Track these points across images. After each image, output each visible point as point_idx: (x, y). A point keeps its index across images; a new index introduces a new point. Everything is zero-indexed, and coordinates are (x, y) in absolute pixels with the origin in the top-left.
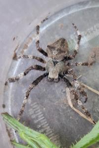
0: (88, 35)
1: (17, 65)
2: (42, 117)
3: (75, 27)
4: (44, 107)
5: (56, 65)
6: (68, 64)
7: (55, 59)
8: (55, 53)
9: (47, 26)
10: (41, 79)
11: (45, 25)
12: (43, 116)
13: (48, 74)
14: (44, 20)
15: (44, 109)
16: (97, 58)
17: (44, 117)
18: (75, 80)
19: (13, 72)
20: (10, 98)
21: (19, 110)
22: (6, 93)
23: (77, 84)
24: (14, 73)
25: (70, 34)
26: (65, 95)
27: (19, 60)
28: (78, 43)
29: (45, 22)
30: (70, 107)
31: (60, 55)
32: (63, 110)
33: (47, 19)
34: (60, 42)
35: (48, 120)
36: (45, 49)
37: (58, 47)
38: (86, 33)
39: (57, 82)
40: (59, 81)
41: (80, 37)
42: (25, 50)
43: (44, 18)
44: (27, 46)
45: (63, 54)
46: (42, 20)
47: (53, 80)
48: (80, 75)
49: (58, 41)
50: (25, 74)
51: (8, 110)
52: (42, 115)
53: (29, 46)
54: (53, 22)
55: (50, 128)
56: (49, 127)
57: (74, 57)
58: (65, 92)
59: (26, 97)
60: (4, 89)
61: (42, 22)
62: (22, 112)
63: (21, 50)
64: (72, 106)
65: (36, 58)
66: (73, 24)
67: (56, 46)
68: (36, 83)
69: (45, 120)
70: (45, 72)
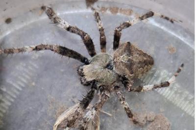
0: (178, 95)
1: (81, 11)
2: (20, 86)
3: (179, 71)
4: (36, 83)
5: (107, 69)
6: (117, 87)
7: (115, 62)
8: (124, 58)
9: (162, 27)
10: (75, 57)
11: (162, 24)
12: (22, 87)
13: (87, 63)
14: (167, 18)
15: (34, 84)
16: (149, 126)
17: (20, 89)
18: (96, 109)
19: (67, 10)
20: (25, 24)
21: (11, 47)
22: (30, 14)
23: (90, 114)
24: (67, 13)
25: (167, 67)
26: (69, 106)
27: (90, 11)
28: (156, 87)
29: (166, 21)
30: (55, 121)
31: (123, 68)
32: (45, 114)
33: (172, 22)
34: (145, 59)
35: (19, 97)
36: (123, 41)
37: (134, 60)
38: (180, 91)
39: (82, 83)
40: (85, 85)
41: (166, 84)
42: (108, 12)
43: (170, 17)
44: (117, 12)
45: (127, 71)
46: (166, 15)
47: (82, 75)
48: (111, 113)
49: (145, 55)
50: (68, 29)
51: (7, 30)
52: (23, 85)
53: (119, 14)
54: (173, 34)
55: (9, 107)
56: (9, 104)
57: (131, 90)
58: (74, 103)
59: (34, 47)
60: (34, 9)
61: (162, 16)
62: (11, 51)
63: (107, 6)
64: (58, 123)
65: (102, 35)
66: (182, 65)
67: (135, 55)
68: (64, 51)
69: (18, 93)
70: (90, 58)
